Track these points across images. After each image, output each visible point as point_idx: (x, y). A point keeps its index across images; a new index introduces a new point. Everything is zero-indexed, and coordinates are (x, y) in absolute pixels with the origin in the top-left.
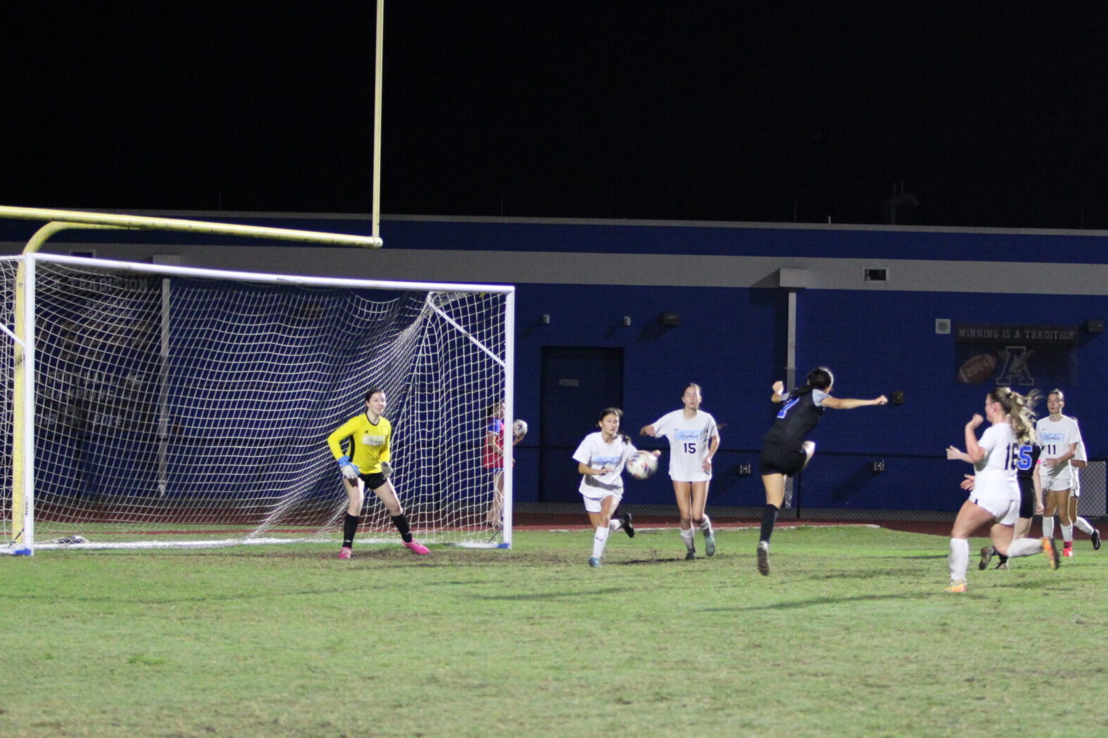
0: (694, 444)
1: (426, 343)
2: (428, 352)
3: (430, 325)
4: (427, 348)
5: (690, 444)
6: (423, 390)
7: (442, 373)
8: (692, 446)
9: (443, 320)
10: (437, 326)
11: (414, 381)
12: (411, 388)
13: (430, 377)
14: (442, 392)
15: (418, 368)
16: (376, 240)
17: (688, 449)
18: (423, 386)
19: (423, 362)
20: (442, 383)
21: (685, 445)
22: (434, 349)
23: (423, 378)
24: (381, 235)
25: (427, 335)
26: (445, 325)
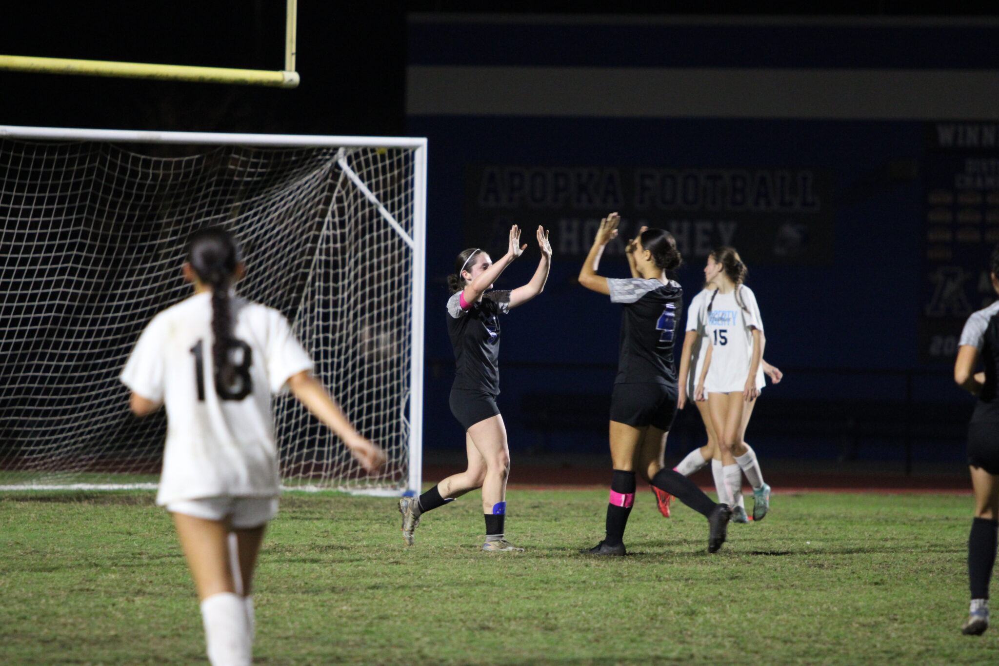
0: (725, 331)
1: (333, 216)
2: (334, 228)
3: (339, 192)
4: (334, 224)
5: (721, 331)
6: (326, 280)
7: (350, 258)
8: (723, 334)
9: (354, 186)
10: (348, 193)
11: (315, 268)
12: (310, 278)
13: (336, 263)
14: (349, 284)
15: (321, 250)
16: (290, 76)
17: (719, 339)
18: (327, 275)
19: (328, 242)
20: (350, 271)
21: (715, 332)
22: (342, 225)
23: (327, 263)
24: (298, 69)
25: (333, 206)
26: (357, 193)
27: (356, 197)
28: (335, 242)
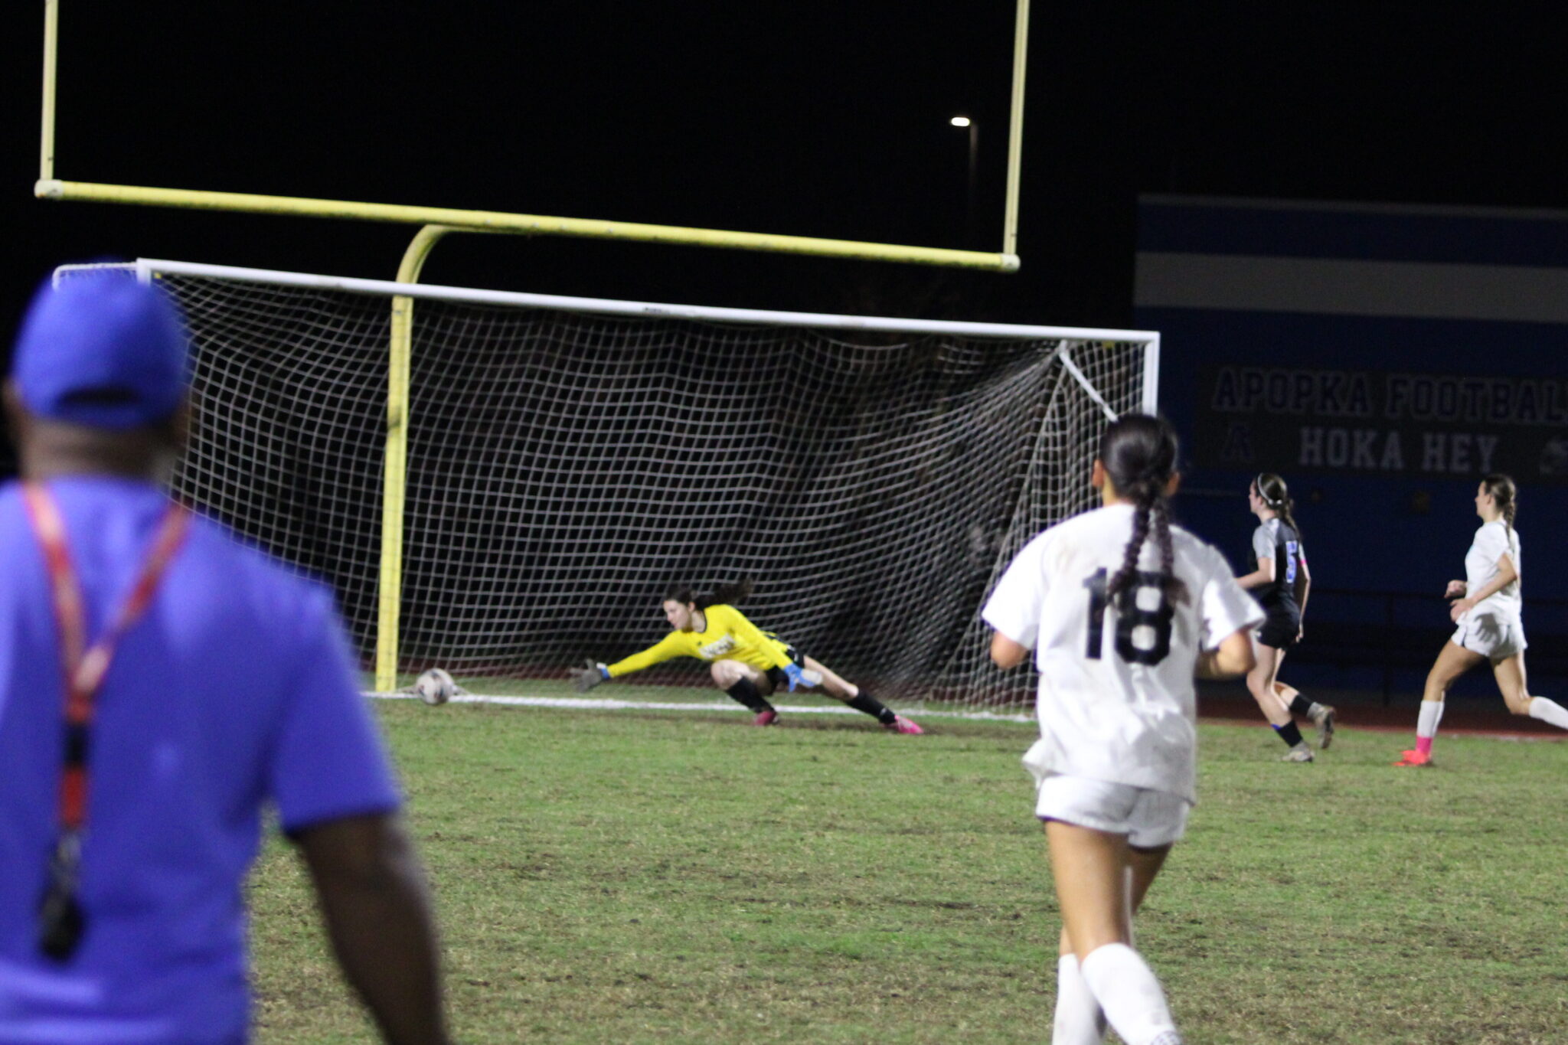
1: (1053, 416)
2: (1054, 429)
3: (1060, 389)
6: (1044, 487)
7: (1071, 463)
9: (1077, 383)
10: (1070, 391)
11: (1031, 474)
12: (1026, 485)
13: (1055, 468)
15: (1039, 454)
16: (1008, 259)
18: (1045, 481)
19: (1046, 445)
20: (1071, 478)
22: (1063, 426)
23: (1045, 468)
26: (1079, 391)
27: (1078, 397)
28: (1055, 445)
